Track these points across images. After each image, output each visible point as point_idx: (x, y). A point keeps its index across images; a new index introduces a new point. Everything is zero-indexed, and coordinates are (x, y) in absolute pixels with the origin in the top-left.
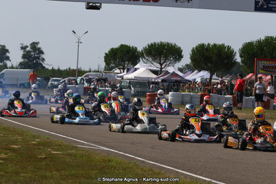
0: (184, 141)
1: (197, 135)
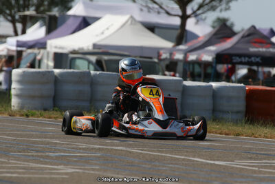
0: (129, 135)
1: (157, 121)
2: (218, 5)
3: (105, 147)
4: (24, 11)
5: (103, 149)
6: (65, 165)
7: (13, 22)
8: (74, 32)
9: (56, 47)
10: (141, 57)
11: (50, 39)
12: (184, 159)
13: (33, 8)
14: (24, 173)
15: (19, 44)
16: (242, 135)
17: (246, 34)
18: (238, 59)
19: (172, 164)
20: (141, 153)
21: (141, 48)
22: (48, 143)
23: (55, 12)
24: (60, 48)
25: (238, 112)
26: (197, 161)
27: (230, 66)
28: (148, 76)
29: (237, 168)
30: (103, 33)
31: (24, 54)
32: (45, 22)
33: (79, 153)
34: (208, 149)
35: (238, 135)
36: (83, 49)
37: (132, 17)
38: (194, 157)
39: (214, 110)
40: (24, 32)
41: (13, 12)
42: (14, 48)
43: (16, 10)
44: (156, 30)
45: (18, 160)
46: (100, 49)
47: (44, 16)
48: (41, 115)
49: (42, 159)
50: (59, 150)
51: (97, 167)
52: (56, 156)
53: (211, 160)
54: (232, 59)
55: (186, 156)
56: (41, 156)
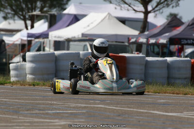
2: (170, 3)
3: (89, 106)
4: (32, 12)
5: (88, 107)
6: (59, 119)
7: (25, 20)
8: (68, 25)
9: (55, 37)
10: (116, 42)
11: (51, 31)
12: (146, 113)
13: (39, 10)
14: (28, 126)
15: (29, 36)
16: (189, 94)
17: (191, 24)
18: (185, 42)
19: (138, 116)
20: (116, 109)
21: (116, 36)
22: (48, 104)
23: (54, 12)
24: (59, 37)
25: (185, 78)
26: (156, 114)
27: (180, 46)
28: (120, 54)
29: (185, 117)
30: (88, 26)
31: (33, 42)
32: (47, 19)
33: (70, 110)
34: (164, 105)
35: (186, 94)
36: (75, 37)
37: (109, 14)
38: (154, 110)
39: (168, 78)
40: (32, 27)
41: (24, 13)
42: (25, 38)
43: (26, 11)
44: (126, 22)
45: (25, 117)
46: (86, 37)
47: (47, 15)
48: (44, 85)
49: (43, 116)
50: (56, 109)
51: (83, 120)
52: (53, 113)
53: (166, 112)
54: (181, 42)
55: (148, 110)
56: (43, 114)
